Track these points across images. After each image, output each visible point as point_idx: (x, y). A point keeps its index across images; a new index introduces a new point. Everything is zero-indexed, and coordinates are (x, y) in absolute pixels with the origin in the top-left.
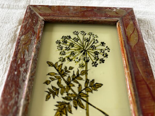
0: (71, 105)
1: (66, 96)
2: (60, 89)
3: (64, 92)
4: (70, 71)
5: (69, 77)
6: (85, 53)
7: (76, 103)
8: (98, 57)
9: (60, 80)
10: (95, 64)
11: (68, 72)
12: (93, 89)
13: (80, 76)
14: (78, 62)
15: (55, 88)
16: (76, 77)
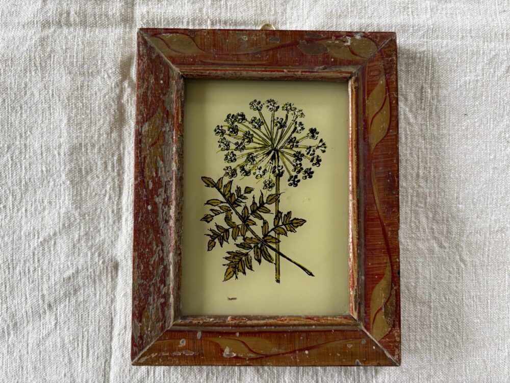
0: (251, 257)
1: (243, 241)
2: (231, 230)
3: (238, 236)
4: (246, 195)
5: (246, 207)
6: (276, 156)
7: (259, 253)
8: (301, 164)
9: (229, 213)
10: (294, 181)
11: (243, 197)
12: (289, 229)
13: (266, 205)
14: (261, 176)
15: (222, 228)
16: (259, 208)
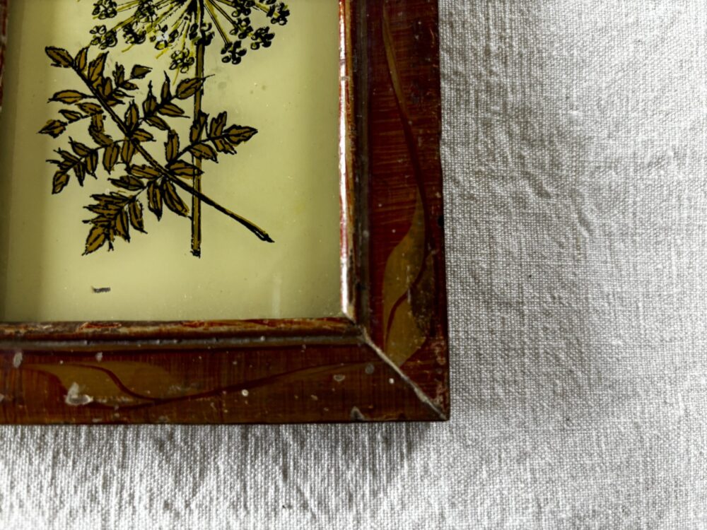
0: (141, 205)
1: (125, 174)
2: (101, 152)
3: (116, 162)
4: (134, 81)
5: (133, 106)
6: (198, 5)
7: (158, 196)
8: (247, 21)
9: (99, 117)
10: (233, 52)
11: (128, 85)
12: (221, 147)
13: (175, 101)
14: (166, 44)
15: (84, 147)
16: (159, 107)
